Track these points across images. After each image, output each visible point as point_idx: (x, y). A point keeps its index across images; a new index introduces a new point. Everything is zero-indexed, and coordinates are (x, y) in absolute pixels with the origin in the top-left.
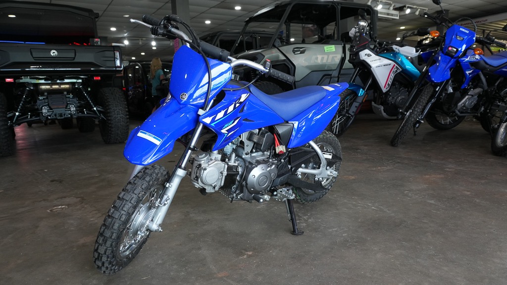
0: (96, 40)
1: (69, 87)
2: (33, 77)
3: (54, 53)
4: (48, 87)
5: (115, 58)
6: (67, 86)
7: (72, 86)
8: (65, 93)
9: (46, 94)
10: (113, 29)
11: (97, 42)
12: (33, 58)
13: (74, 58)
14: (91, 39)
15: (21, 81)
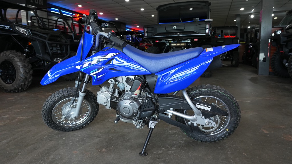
0: (197, 18)
1: (184, 45)
2: (166, 40)
3: (175, 27)
4: (175, 45)
5: (206, 29)
6: (184, 44)
7: (186, 44)
8: (183, 48)
9: (174, 48)
10: (242, 9)
11: (197, 20)
12: (166, 30)
13: (184, 29)
14: (194, 18)
15: (162, 42)
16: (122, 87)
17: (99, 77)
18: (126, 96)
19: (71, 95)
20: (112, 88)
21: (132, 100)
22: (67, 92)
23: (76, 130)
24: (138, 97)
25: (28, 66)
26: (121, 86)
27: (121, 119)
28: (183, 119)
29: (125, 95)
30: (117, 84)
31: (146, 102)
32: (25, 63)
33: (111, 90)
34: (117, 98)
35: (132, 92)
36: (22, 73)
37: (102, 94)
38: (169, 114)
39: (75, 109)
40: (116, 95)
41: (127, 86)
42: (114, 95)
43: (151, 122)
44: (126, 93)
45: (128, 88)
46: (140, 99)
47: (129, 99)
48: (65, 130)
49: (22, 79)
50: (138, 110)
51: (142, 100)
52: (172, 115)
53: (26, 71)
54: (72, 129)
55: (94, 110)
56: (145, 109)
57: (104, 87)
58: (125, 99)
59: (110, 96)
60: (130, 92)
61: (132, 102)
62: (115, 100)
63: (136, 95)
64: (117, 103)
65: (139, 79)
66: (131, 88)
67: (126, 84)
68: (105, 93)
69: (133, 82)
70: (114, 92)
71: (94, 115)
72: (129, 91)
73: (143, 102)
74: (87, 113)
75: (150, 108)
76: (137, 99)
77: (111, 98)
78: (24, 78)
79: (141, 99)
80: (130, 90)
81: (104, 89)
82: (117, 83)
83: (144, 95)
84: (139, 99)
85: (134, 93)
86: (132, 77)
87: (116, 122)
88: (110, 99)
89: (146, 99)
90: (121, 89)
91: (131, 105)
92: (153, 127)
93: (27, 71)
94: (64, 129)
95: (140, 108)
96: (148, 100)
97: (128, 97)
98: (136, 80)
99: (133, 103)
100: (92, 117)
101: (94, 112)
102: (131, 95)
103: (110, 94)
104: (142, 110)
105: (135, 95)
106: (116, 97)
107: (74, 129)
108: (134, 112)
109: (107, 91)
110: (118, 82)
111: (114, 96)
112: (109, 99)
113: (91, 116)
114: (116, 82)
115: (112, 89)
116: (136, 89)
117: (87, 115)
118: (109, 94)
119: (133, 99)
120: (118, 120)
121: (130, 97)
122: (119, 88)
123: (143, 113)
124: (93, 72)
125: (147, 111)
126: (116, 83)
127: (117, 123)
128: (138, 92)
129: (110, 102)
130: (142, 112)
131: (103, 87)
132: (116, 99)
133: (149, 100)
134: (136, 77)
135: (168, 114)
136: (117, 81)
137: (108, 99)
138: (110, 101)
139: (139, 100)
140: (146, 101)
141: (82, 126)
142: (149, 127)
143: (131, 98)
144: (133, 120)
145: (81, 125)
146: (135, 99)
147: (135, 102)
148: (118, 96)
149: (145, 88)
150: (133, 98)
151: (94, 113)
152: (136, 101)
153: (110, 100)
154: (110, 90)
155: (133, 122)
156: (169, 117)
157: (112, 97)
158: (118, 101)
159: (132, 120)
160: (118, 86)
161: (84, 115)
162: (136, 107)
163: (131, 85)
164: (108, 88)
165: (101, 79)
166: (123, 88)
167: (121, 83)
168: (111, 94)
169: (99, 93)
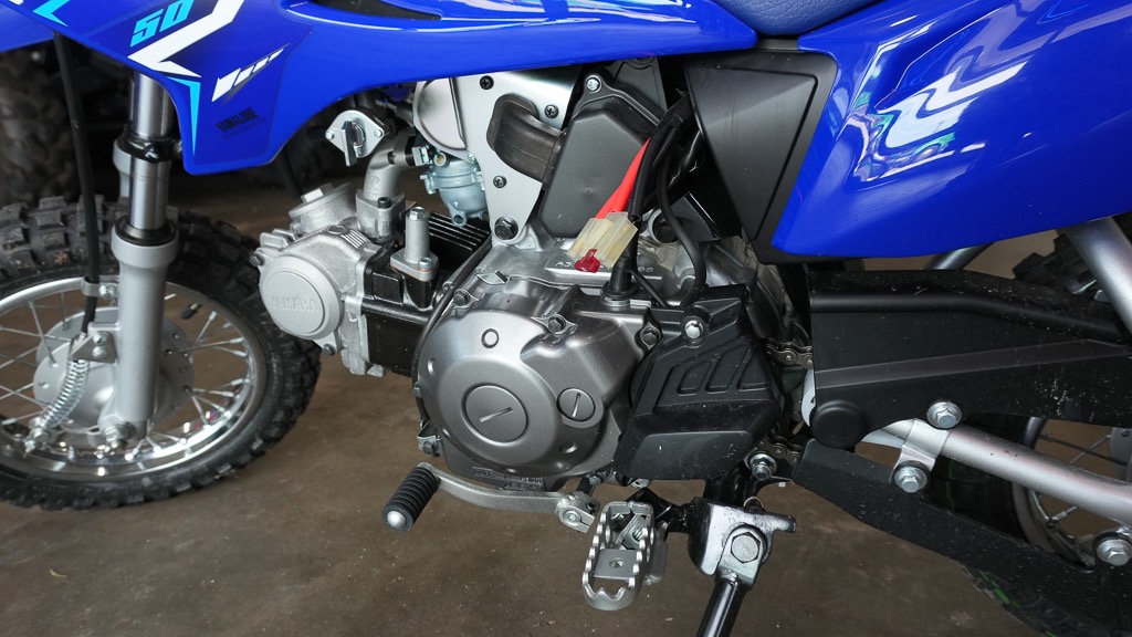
16: (464, 193)
17: (223, 86)
18: (493, 279)
19: (61, 257)
20: (385, 202)
21: (553, 310)
22: (17, 234)
23: (174, 494)
24: (607, 287)
25: (46, 109)
26: (456, 188)
27: (452, 484)
28: (1000, 487)
29: (482, 267)
30: (425, 169)
31: (684, 339)
32: (26, 91)
33: (376, 220)
34: (422, 293)
35: (551, 242)
36: (18, 144)
37: (295, 250)
38: (903, 457)
39: (107, 369)
40: (414, 261)
41: (500, 183)
42: (395, 263)
43: (722, 519)
44: (498, 243)
45: (516, 196)
46: (628, 311)
47: (524, 308)
48: (88, 502)
49: (19, 174)
50: (606, 408)
51: (647, 315)
52: (930, 462)
53: (34, 138)
54: (143, 490)
55: (283, 366)
56: (673, 401)
57: (317, 193)
58: (483, 305)
59: (361, 268)
60: (529, 242)
61: (547, 338)
62: (402, 309)
63: (590, 263)
64: (419, 328)
65: (617, 111)
66: (543, 194)
67: (493, 164)
68: (321, 246)
69: (563, 139)
70: (396, 239)
71: (291, 401)
72: (521, 223)
73: (660, 337)
74: (239, 387)
75: (722, 395)
76: (597, 304)
77: (370, 285)
78: (29, 168)
79: (636, 303)
80: (535, 218)
81: (317, 208)
82: (420, 156)
83: (658, 270)
84: (615, 305)
85: (567, 245)
86: (552, 96)
87: (395, 518)
88: (361, 294)
89: (688, 311)
90: (454, 213)
91: (536, 363)
92: (749, 571)
93: (43, 136)
94: (83, 498)
95: (625, 397)
96: (703, 316)
97: (515, 281)
98: (585, 113)
99: (561, 344)
100: (274, 413)
101: (283, 380)
102: (539, 266)
103: (359, 250)
104: (644, 410)
105: (578, 266)
106: (411, 283)
107: (158, 492)
108: (562, 429)
109: (340, 231)
110: (432, 152)
111: (391, 271)
112: (356, 300)
113: (269, 403)
114: (408, 151)
115: (383, 215)
116: (593, 208)
117: (240, 398)
118: (355, 257)
119: (562, 299)
120: (419, 494)
121: (532, 285)
122: (434, 205)
123: (660, 442)
124: (159, 35)
125: (690, 420)
126: (411, 161)
127: (405, 524)
128: (606, 235)
129: (362, 322)
130: (649, 427)
131: (309, 197)
132: (407, 300)
133: (723, 319)
134: (593, 83)
135: (898, 451)
136: (424, 142)
137: (348, 300)
138: (364, 311)
139: (620, 320)
140: (692, 329)
141: (212, 469)
142: (709, 566)
143: (544, 289)
144: (557, 486)
145: (202, 463)
146: (575, 303)
147: (579, 333)
148: (423, 276)
149: (675, 194)
150: (557, 293)
151: (282, 390)
152: (587, 327)
153: (360, 303)
154: (369, 224)
155: (563, 503)
156: (908, 478)
157: (380, 276)
158: (428, 314)
159: (546, 489)
160: (430, 185)
161: (219, 400)
162: (588, 385)
163: (541, 169)
164: (352, 204)
165: (248, 114)
166: (473, 205)
167: (450, 158)
168: (371, 250)
169: (271, 244)
